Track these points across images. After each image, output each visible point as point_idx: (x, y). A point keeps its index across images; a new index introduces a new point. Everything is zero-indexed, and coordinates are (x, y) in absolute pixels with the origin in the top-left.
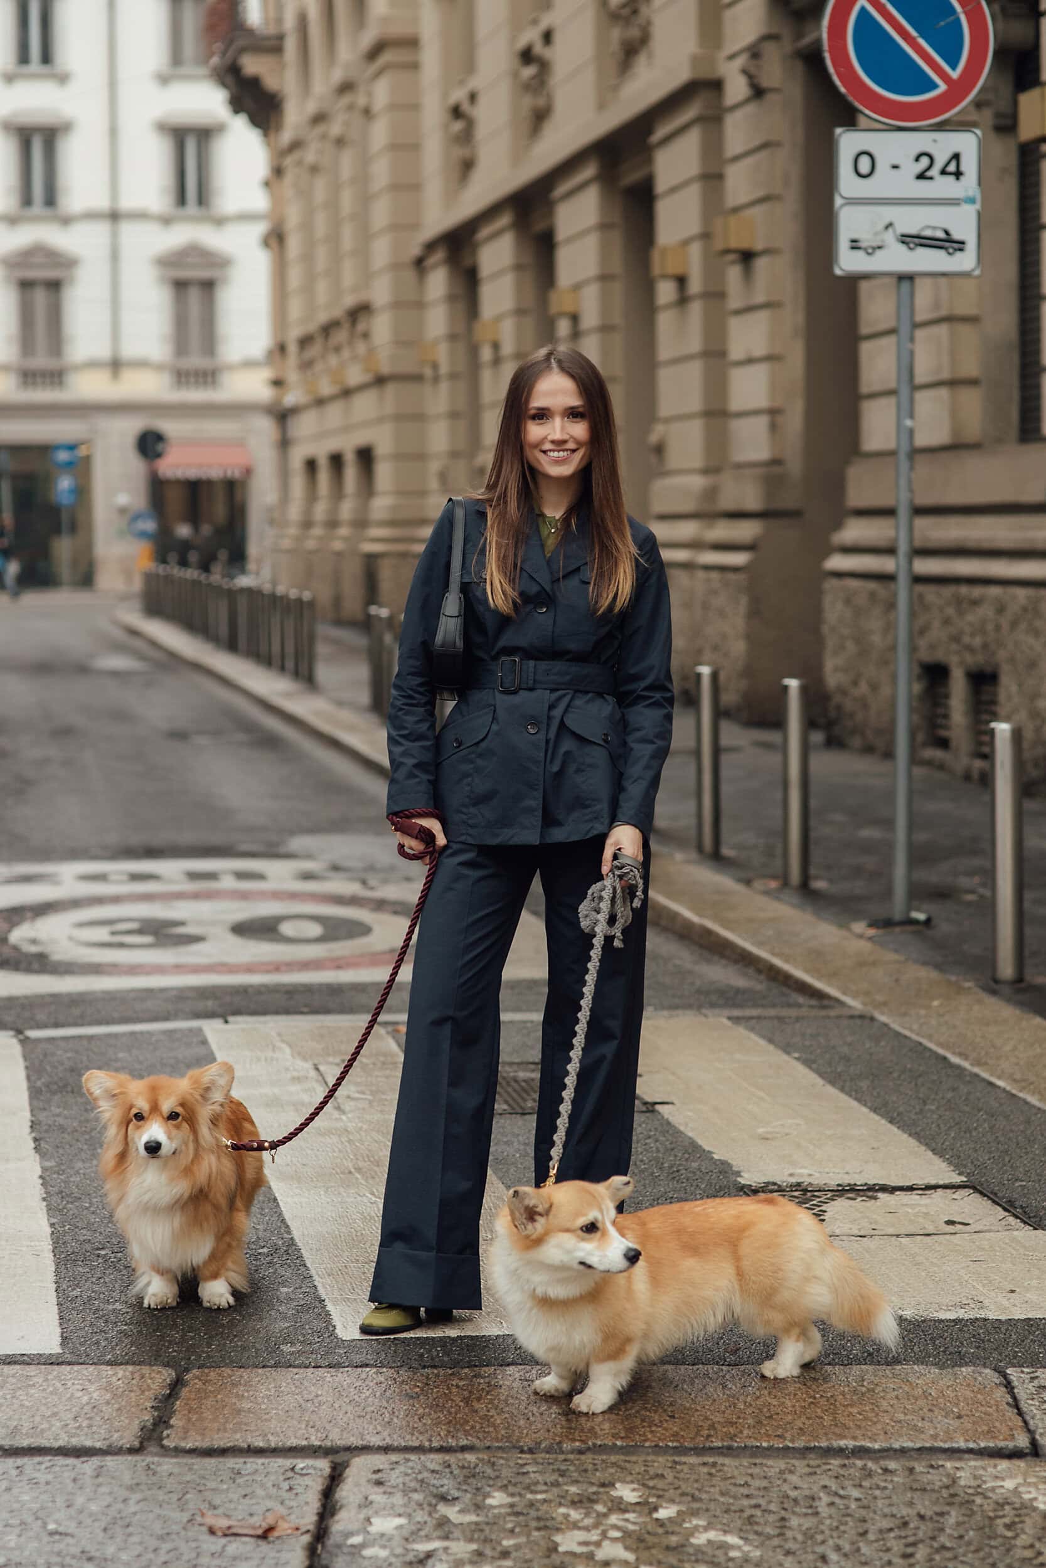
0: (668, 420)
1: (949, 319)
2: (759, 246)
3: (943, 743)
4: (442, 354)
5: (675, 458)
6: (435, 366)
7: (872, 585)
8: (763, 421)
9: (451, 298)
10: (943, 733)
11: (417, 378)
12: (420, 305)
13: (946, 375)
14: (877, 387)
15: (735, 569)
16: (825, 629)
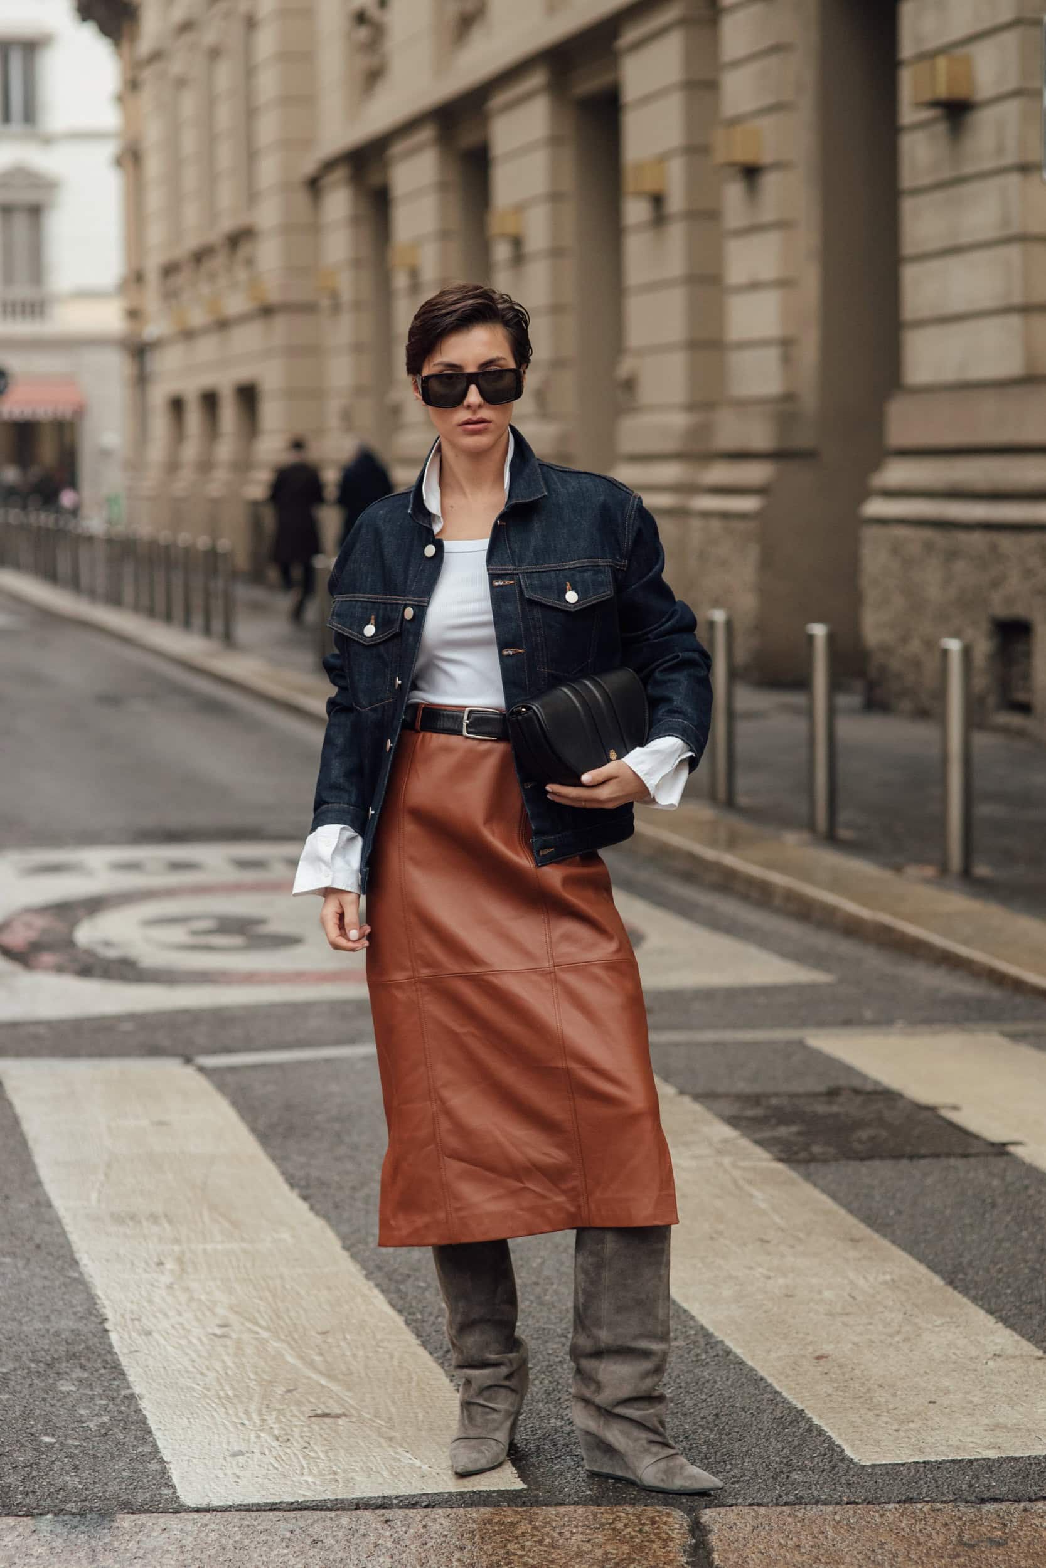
0: (642, 352)
1: (1023, 238)
2: (766, 158)
3: (1024, 708)
4: (346, 284)
5: (647, 393)
6: (334, 295)
7: (927, 534)
8: (772, 355)
9: (355, 220)
10: (1021, 696)
11: (308, 308)
12: (315, 228)
13: (1017, 299)
14: (925, 313)
15: (742, 516)
16: (865, 582)
